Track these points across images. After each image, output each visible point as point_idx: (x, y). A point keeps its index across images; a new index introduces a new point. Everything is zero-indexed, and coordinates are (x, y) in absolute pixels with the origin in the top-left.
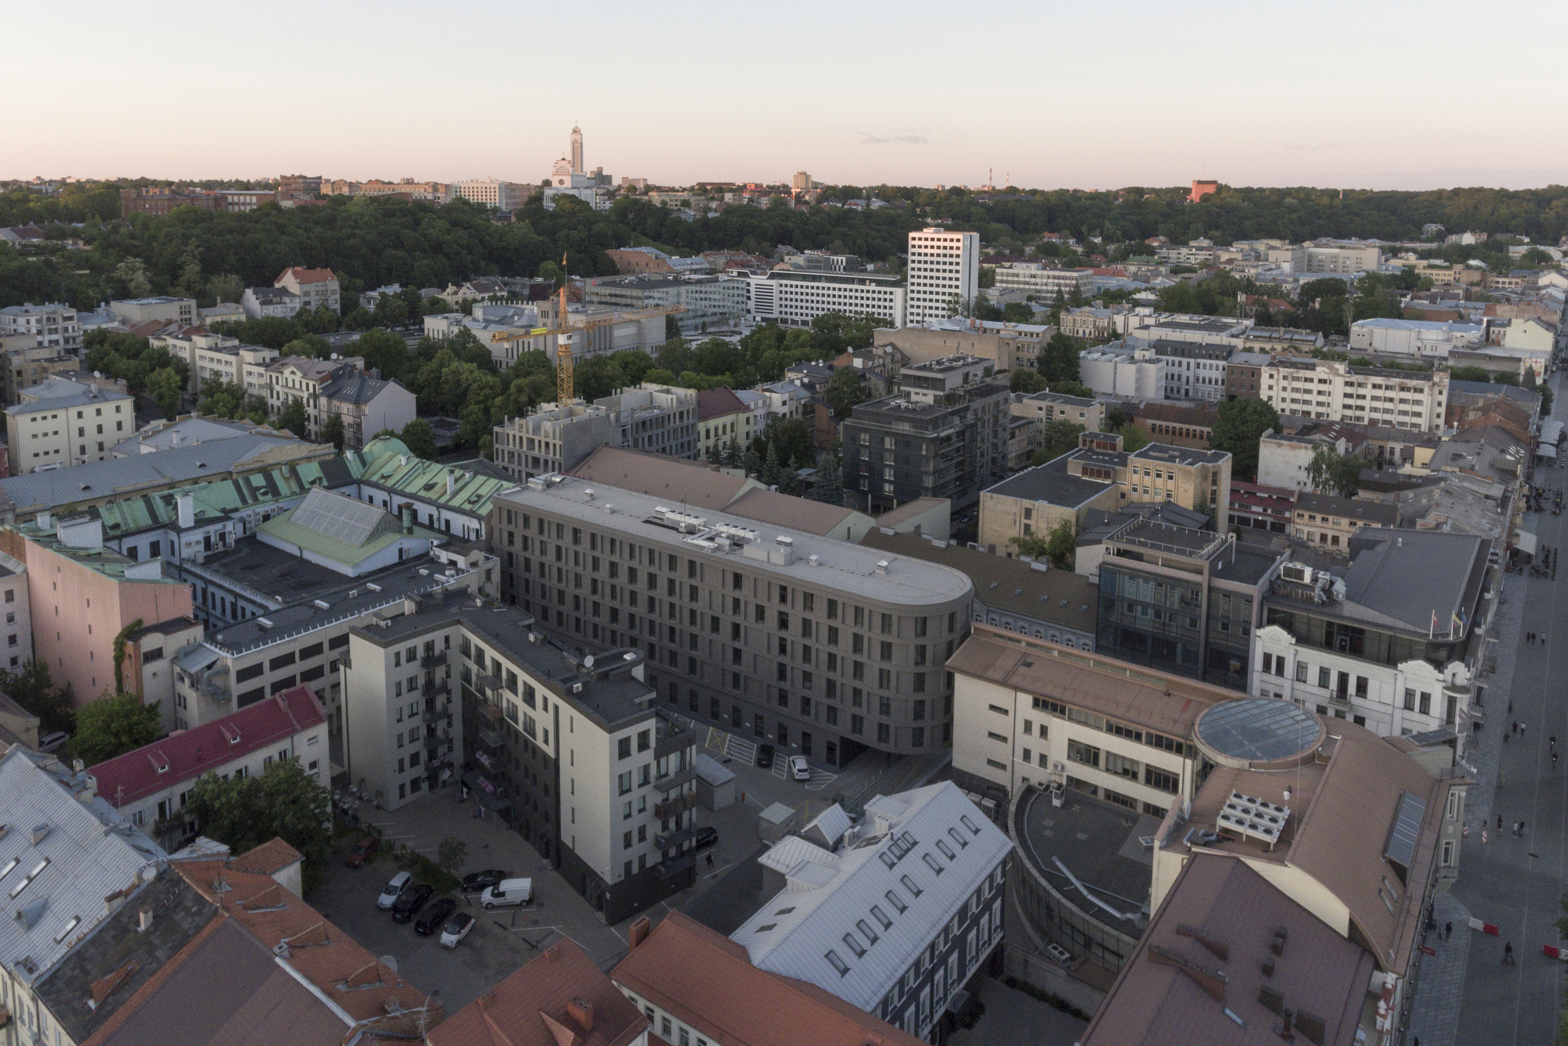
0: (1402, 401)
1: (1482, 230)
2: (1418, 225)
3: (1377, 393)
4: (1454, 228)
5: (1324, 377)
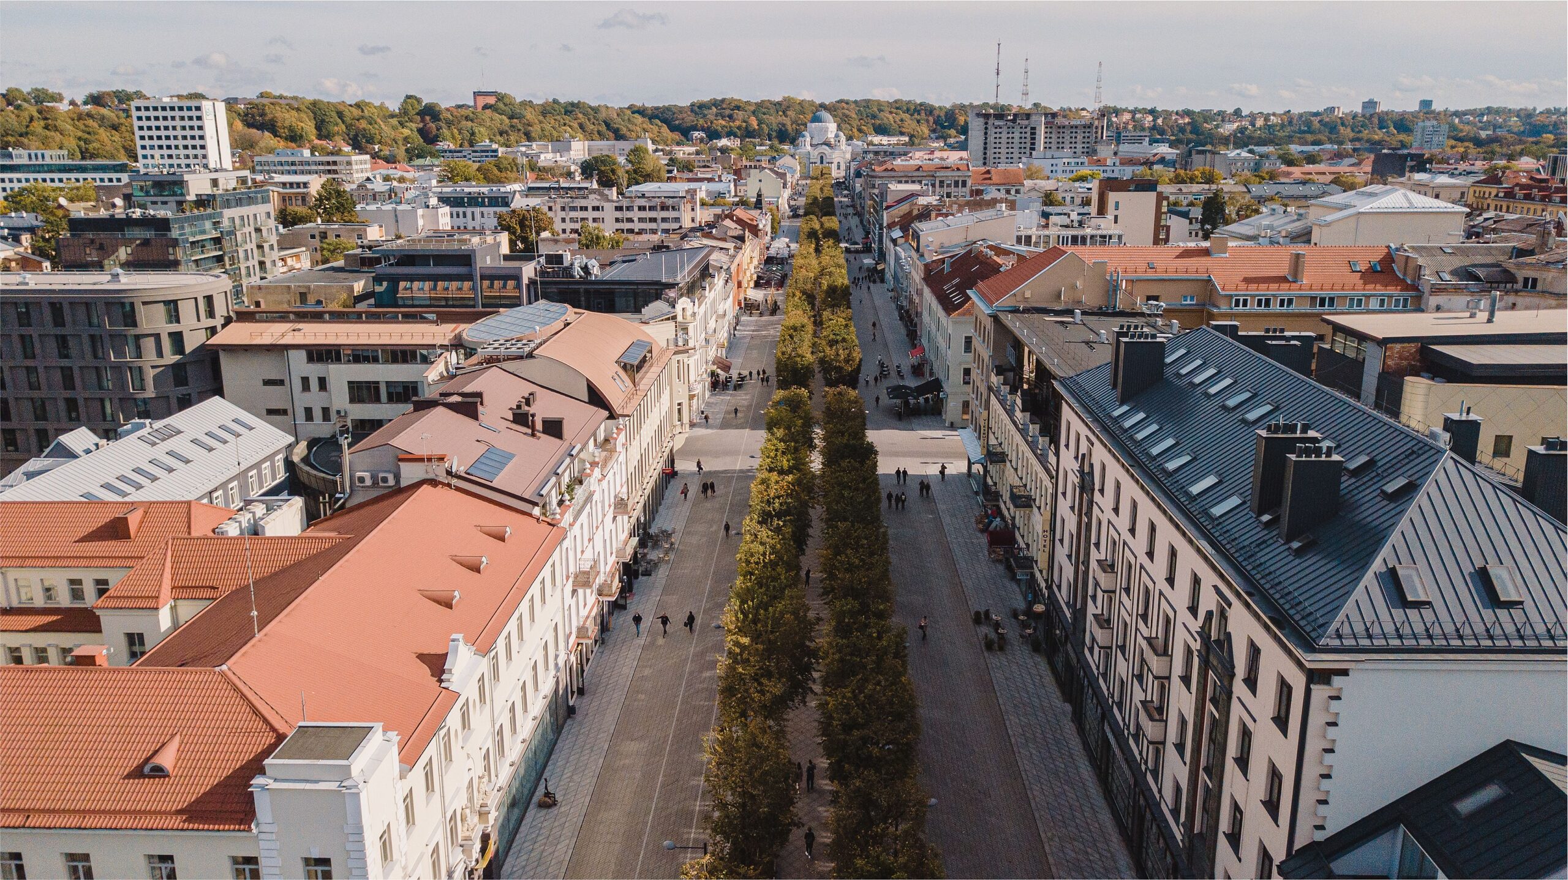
1: (736, 136)
2: (685, 132)
3: (643, 214)
4: (713, 135)
5: (596, 204)
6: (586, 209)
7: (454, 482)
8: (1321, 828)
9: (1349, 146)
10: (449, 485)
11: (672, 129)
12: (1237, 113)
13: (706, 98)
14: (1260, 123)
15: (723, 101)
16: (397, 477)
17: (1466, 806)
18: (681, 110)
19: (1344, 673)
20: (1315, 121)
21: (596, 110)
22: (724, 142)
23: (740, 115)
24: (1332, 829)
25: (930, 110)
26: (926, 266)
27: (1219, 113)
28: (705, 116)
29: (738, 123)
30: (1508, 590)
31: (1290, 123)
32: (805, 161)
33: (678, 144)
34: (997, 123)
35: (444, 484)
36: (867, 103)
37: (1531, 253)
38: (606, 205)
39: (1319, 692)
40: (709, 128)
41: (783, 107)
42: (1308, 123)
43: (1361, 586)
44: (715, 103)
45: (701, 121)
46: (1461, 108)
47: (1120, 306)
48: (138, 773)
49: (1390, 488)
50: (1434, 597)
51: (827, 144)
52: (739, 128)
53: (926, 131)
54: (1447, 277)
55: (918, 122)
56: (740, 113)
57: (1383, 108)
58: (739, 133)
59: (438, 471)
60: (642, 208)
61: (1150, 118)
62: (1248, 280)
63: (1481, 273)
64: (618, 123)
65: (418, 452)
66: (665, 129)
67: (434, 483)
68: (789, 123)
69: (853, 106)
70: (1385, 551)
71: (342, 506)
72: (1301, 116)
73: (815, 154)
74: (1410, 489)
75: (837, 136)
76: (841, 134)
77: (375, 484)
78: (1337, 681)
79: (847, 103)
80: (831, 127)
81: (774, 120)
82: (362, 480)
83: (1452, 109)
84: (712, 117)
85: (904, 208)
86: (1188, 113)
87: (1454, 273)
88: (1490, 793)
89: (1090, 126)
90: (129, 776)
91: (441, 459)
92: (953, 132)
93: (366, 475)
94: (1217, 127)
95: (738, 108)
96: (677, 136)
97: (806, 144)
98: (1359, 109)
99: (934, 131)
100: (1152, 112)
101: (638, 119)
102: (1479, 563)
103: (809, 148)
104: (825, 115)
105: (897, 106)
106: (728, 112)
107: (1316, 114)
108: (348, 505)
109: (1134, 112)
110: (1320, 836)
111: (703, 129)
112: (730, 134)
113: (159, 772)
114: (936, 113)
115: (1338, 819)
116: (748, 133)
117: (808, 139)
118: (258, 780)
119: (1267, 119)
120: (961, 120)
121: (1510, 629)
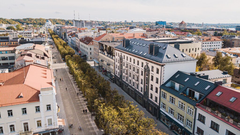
0: (29, 36)
1: (32, 24)
2: (23, 23)
3: (25, 35)
4: (28, 24)
5: (16, 33)
6: (14, 34)
7: (35, 64)
8: (163, 82)
9: (125, 26)
10: (34, 65)
11: (20, 23)
12: (109, 22)
13: (26, 18)
14: (112, 23)
15: (29, 18)
16: (25, 64)
17: (176, 77)
18: (21, 20)
19: (165, 65)
20: (119, 23)
21: (5, 19)
22: (30, 25)
23: (33, 21)
24: (164, 82)
25: (65, 21)
26: (80, 39)
27: (107, 22)
28: (26, 21)
29: (32, 22)
30: (177, 56)
31: (116, 23)
32: (46, 28)
33: (22, 25)
34: (77, 22)
35: (33, 65)
36: (54, 19)
37: (158, 33)
38: (18, 33)
39: (163, 67)
40: (27, 23)
41: (40, 20)
42: (118, 23)
43: (164, 57)
44: (28, 19)
45: (25, 22)
46: (137, 22)
47: (114, 41)
48: (18, 97)
49: (164, 48)
50: (171, 57)
51: (50, 25)
52: (33, 23)
53: (65, 24)
54: (150, 36)
55: (63, 22)
56: (33, 20)
57: (127, 22)
58: (33, 24)
59: (32, 63)
60: (24, 34)
61: (97, 22)
62: (129, 37)
63: (154, 35)
64: (10, 22)
65: (28, 60)
66: (19, 23)
67: (32, 65)
68: (41, 22)
69: (52, 20)
70: (166, 54)
71: (15, 70)
72: (117, 22)
73: (48, 27)
74: (166, 48)
75: (51, 24)
76: (52, 24)
77: (21, 66)
78: (164, 66)
79: (51, 19)
80: (50, 23)
81: (39, 22)
82: (19, 65)
83: (135, 22)
84: (27, 21)
85: (70, 33)
86: (103, 22)
87: (151, 36)
88: (178, 75)
89: (91, 23)
90: (16, 98)
91: (32, 61)
92: (69, 24)
93: (20, 64)
94: (107, 24)
95: (32, 20)
96: (21, 24)
97: (46, 25)
98: (124, 22)
99: (66, 24)
100: (98, 21)
101: (14, 21)
102: (174, 54)
103: (47, 26)
104: (48, 20)
105: (59, 20)
106: (30, 20)
107: (119, 22)
108: (16, 70)
109: (95, 21)
110: (163, 83)
111: (26, 23)
112: (31, 24)
113: (21, 97)
114: (66, 21)
115: (165, 81)
116: (34, 24)
117: (46, 24)
118: (39, 95)
119: (113, 23)
120: (70, 22)
121: (178, 59)
